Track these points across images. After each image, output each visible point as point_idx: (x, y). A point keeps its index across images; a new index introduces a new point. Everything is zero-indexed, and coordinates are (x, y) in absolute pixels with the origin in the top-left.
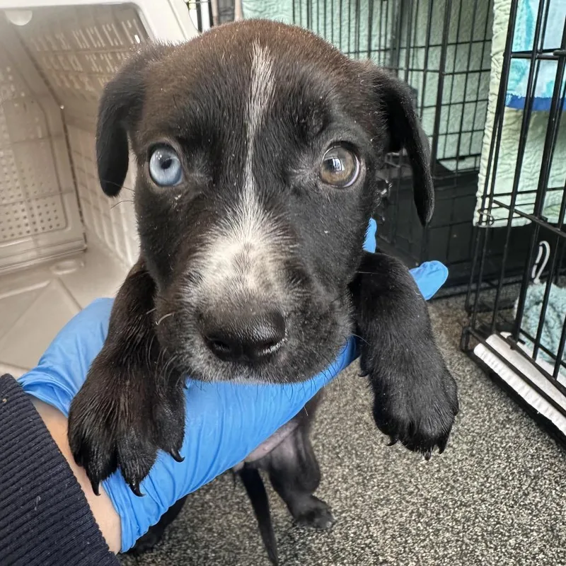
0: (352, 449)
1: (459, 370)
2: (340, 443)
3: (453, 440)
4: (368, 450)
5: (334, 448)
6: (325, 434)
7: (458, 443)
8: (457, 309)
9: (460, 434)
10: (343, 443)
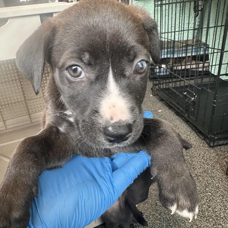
0: (176, 222)
1: (225, 184)
2: (171, 218)
3: (223, 222)
4: (183, 223)
5: (168, 221)
6: (164, 213)
7: (224, 223)
8: (225, 151)
9: (226, 218)
10: (172, 218)
